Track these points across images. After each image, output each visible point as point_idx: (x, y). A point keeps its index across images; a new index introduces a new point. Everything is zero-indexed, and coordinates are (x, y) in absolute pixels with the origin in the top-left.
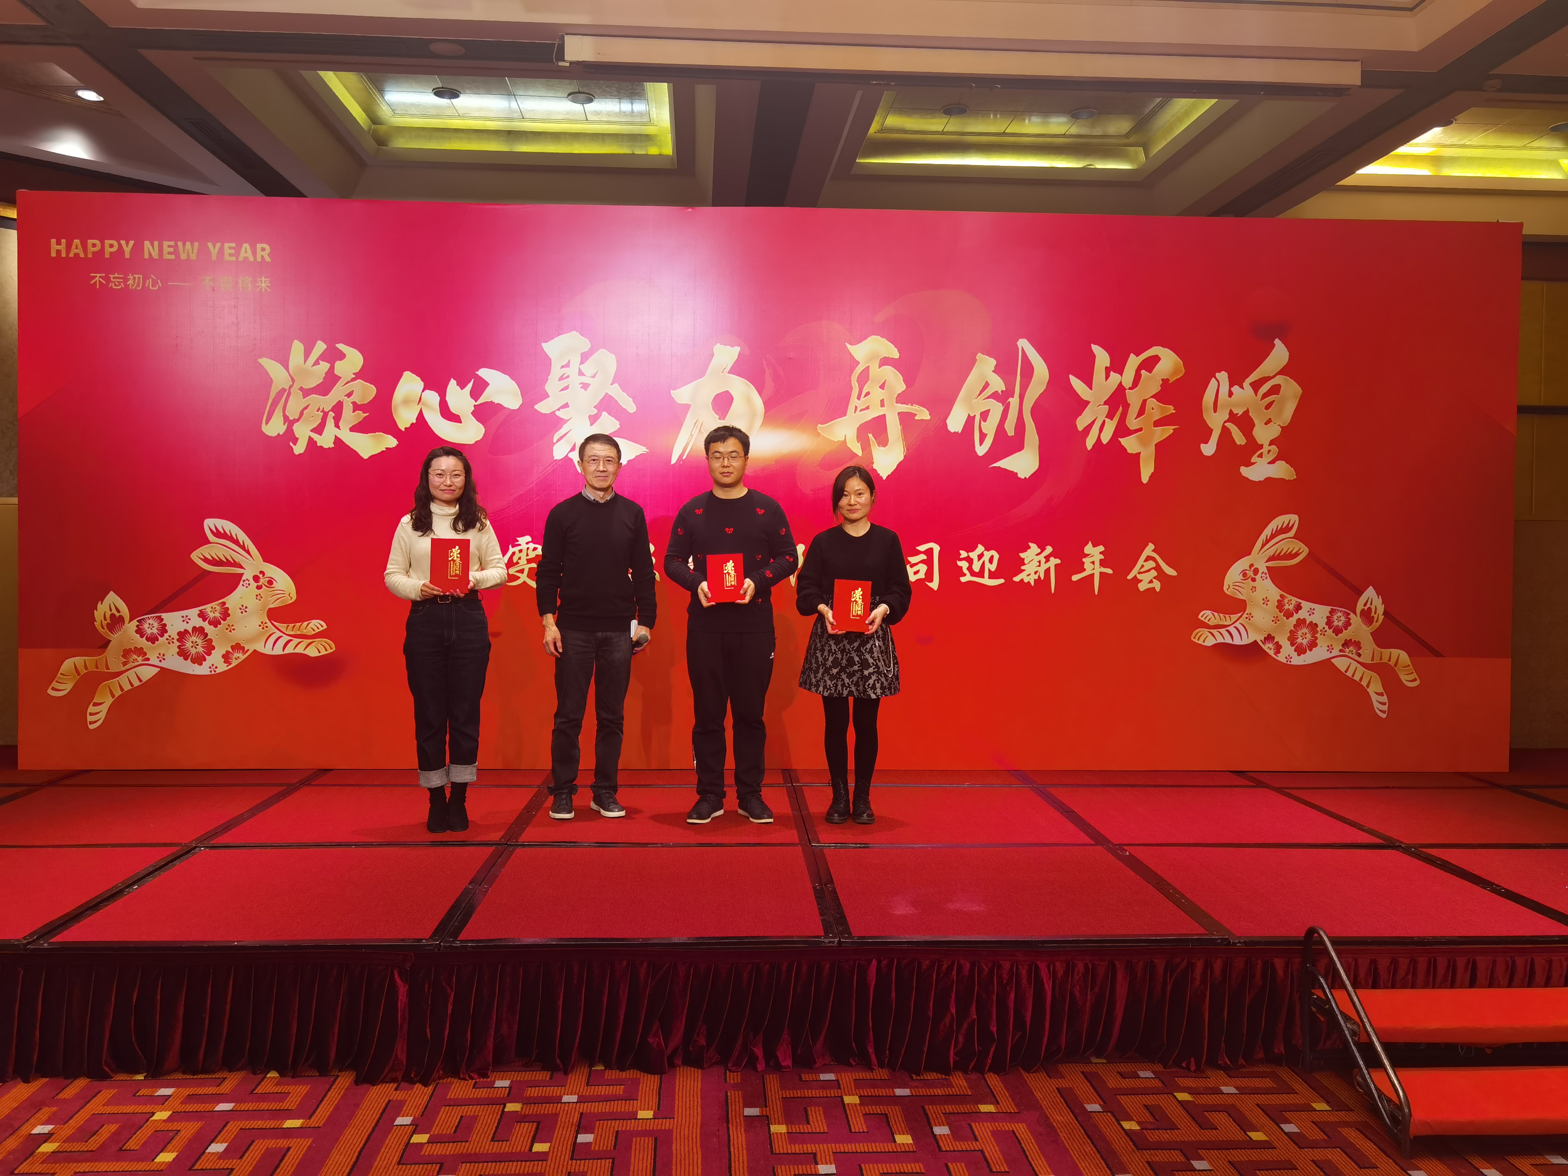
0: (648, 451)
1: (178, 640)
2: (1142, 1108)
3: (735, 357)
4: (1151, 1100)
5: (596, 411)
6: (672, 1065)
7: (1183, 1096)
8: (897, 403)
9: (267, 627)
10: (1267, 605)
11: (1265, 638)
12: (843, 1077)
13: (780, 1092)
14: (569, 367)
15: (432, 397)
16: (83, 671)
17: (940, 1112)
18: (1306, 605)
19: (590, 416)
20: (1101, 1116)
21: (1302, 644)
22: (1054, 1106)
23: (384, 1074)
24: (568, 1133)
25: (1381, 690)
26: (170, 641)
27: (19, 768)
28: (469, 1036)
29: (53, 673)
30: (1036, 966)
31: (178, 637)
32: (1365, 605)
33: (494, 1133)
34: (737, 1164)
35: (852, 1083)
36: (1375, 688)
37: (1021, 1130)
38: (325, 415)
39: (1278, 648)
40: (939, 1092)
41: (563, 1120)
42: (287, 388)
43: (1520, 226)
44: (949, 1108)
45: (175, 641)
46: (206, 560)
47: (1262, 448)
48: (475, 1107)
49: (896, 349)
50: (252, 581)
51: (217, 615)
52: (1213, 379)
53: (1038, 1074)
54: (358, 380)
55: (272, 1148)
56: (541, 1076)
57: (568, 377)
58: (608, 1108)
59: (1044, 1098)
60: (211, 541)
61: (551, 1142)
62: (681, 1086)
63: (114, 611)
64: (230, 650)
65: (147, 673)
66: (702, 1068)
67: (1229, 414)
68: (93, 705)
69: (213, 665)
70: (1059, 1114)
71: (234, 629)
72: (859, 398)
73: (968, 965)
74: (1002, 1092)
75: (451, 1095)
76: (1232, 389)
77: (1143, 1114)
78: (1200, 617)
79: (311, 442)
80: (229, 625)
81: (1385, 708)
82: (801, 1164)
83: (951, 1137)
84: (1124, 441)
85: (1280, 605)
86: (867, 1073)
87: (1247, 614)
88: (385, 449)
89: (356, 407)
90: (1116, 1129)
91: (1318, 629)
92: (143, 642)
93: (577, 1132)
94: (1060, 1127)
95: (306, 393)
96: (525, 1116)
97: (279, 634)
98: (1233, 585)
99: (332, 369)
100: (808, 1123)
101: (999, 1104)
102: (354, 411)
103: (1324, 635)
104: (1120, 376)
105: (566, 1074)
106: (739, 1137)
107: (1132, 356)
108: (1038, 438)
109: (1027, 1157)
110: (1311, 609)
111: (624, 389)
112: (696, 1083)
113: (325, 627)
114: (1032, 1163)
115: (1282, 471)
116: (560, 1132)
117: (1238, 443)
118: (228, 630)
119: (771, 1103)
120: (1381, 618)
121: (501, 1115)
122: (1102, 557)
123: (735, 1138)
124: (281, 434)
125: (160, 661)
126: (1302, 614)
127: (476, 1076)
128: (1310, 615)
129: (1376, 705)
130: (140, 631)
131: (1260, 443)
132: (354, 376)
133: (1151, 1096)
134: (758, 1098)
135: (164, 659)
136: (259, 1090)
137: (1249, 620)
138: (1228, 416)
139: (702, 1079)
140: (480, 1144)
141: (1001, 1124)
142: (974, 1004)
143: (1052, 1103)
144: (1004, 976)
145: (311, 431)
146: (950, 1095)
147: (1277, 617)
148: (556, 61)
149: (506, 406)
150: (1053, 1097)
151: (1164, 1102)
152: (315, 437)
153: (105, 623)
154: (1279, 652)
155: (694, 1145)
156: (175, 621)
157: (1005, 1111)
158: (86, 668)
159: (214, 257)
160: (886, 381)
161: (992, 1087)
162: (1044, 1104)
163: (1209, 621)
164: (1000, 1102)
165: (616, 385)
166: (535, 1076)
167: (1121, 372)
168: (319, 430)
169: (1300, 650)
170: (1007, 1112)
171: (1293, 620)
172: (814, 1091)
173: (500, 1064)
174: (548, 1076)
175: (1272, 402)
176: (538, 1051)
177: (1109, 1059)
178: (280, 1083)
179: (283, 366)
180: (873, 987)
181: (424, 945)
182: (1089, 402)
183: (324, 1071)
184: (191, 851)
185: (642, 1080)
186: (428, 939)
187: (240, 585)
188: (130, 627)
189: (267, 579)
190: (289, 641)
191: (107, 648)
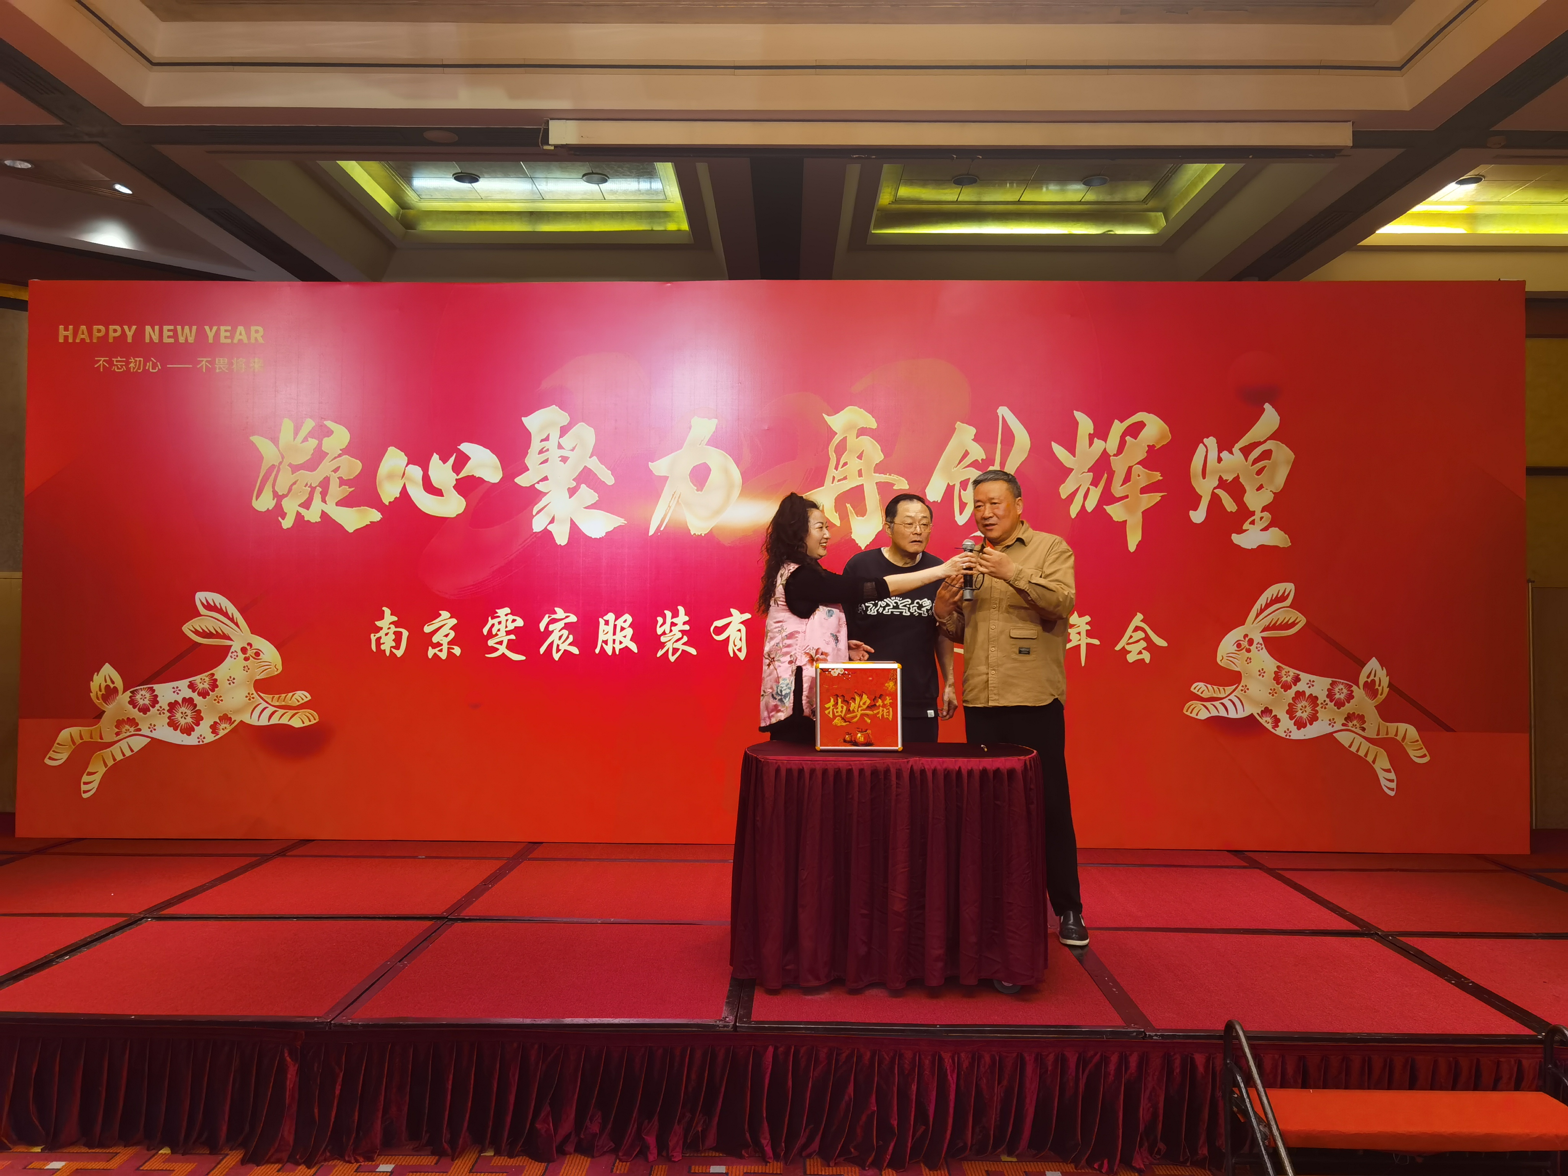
0: (626, 522)
1: (168, 711)
3: (713, 428)
5: (575, 484)
6: (562, 1152)
8: (874, 473)
9: (253, 698)
10: (1263, 676)
11: (1262, 711)
12: (734, 1171)
14: (548, 440)
15: (416, 472)
16: (78, 741)
18: (1305, 677)
19: (569, 489)
21: (1301, 717)
23: (269, 1155)
25: (1388, 766)
26: (161, 712)
27: (16, 836)
28: (356, 1118)
29: (49, 743)
30: (940, 1057)
31: (168, 708)
32: (1368, 677)
35: (742, 1175)
36: (1382, 764)
38: (313, 490)
39: (1276, 721)
42: (277, 464)
43: (1523, 283)
45: (166, 712)
46: (196, 632)
47: (1254, 515)
49: (874, 419)
50: (240, 653)
51: (206, 686)
52: (1201, 445)
54: (344, 456)
56: (427, 1161)
57: (548, 450)
60: (202, 614)
63: (109, 683)
64: (219, 722)
65: (138, 743)
66: (593, 1157)
67: (1219, 480)
68: (87, 775)
69: (201, 736)
71: (222, 700)
72: (836, 468)
73: (868, 1054)
76: (1221, 454)
78: (1192, 689)
79: (299, 516)
81: (1393, 785)
84: (1109, 509)
85: (1277, 678)
86: (760, 1167)
87: (1243, 686)
88: (369, 523)
89: (343, 482)
91: (1319, 702)
92: (135, 713)
95: (295, 469)
97: (264, 705)
98: (1227, 657)
99: (320, 445)
102: (339, 487)
103: (1325, 708)
104: (1104, 442)
105: (453, 1160)
107: (1116, 422)
110: (1310, 681)
111: (602, 461)
113: (309, 697)
115: (1276, 538)
117: (1229, 510)
118: (217, 701)
120: (1386, 690)
122: (1088, 627)
124: (270, 509)
125: (151, 731)
126: (1301, 686)
127: (361, 1159)
128: (1309, 687)
129: (1383, 782)
130: (133, 703)
131: (1251, 509)
132: (341, 452)
135: (155, 730)
136: (146, 1166)
137: (1245, 692)
138: (1218, 482)
139: (588, 1168)
142: (874, 1096)
144: (906, 1066)
145: (299, 506)
147: (1274, 690)
148: (542, 145)
149: (486, 479)
152: (303, 511)
153: (100, 694)
154: (1278, 726)
156: (166, 692)
158: (81, 738)
159: (211, 340)
160: (863, 450)
163: (1202, 693)
165: (595, 457)
166: (422, 1161)
167: (1104, 438)
168: (307, 505)
169: (1300, 725)
171: (1291, 693)
173: (389, 1147)
174: (435, 1161)
175: (1265, 467)
176: (428, 1135)
177: (1021, 1158)
178: (168, 1160)
179: (274, 443)
180: (768, 1075)
181: (315, 1023)
182: (1073, 469)
183: (214, 1148)
184: (136, 922)
185: (527, 1167)
186: (321, 1017)
187: (229, 657)
188: (124, 698)
189: (255, 651)
190: (275, 711)
191: (101, 718)
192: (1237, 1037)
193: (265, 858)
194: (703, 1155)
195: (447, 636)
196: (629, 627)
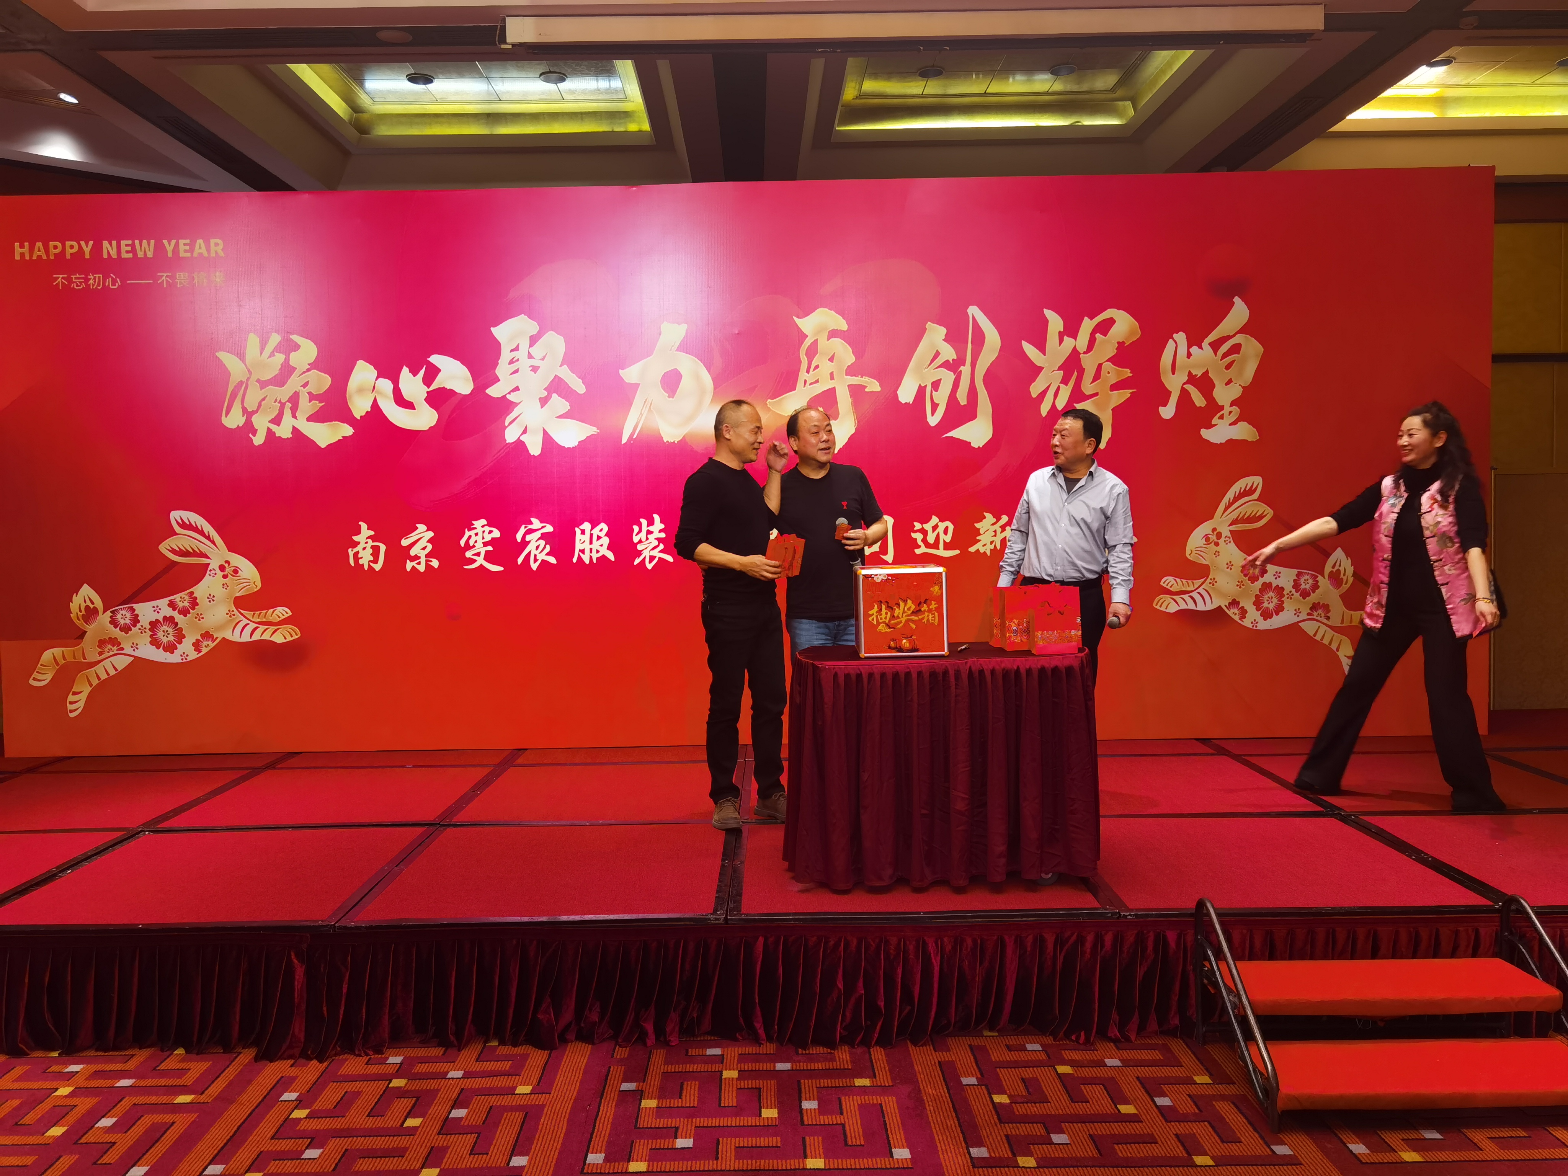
0: (598, 431)
1: (149, 630)
2: (1019, 1082)
3: (683, 334)
4: (1028, 1073)
5: (546, 394)
6: (564, 1041)
7: (1063, 1069)
8: (846, 375)
9: (234, 615)
10: (1231, 569)
11: (1230, 603)
12: (729, 1052)
13: (662, 1067)
14: (518, 350)
15: (386, 385)
16: (61, 662)
17: (814, 1086)
18: (1272, 569)
19: (541, 399)
20: (974, 1089)
21: (1268, 608)
22: (930, 1079)
23: (282, 1051)
24: (444, 1108)
25: (1351, 653)
26: (142, 631)
27: (6, 756)
28: (364, 1014)
30: (924, 942)
31: (150, 627)
32: (1334, 567)
33: (372, 1109)
34: (597, 1139)
35: (736, 1059)
36: (1345, 651)
37: (890, 1104)
38: (283, 405)
39: (1243, 613)
40: (820, 1066)
41: (442, 1096)
42: (244, 380)
43: (1492, 169)
44: (825, 1082)
45: (147, 630)
46: (173, 551)
47: (1223, 409)
48: (361, 1083)
49: (845, 321)
50: (218, 571)
51: (186, 604)
52: (1171, 341)
53: (924, 1047)
54: (313, 371)
55: (157, 1123)
56: (435, 1052)
57: (518, 360)
58: (489, 1083)
59: (923, 1072)
60: (178, 532)
61: (424, 1118)
62: (567, 1061)
63: (89, 603)
64: (200, 638)
65: (122, 662)
66: (593, 1044)
67: (1188, 376)
68: (72, 694)
69: (184, 653)
70: (933, 1088)
71: (203, 618)
72: (810, 372)
73: (855, 941)
74: (882, 1066)
75: (343, 1071)
76: (1190, 350)
77: (1017, 1087)
78: (1162, 583)
79: (270, 432)
80: (198, 614)
82: (660, 1138)
83: (817, 1111)
85: (1244, 570)
86: (754, 1048)
87: (1211, 579)
88: (342, 438)
89: (312, 397)
90: (985, 1102)
91: (1285, 593)
92: (116, 633)
93: (453, 1108)
94: (929, 1100)
95: (263, 384)
96: (407, 1091)
97: (245, 621)
98: (1196, 551)
99: (287, 360)
100: (680, 1098)
101: (875, 1078)
102: (310, 401)
104: (1074, 340)
105: (459, 1050)
106: (608, 1111)
107: (1086, 319)
108: (991, 406)
109: (886, 1130)
110: (1277, 573)
111: (573, 370)
112: (582, 1059)
113: (290, 613)
114: (890, 1136)
115: (1244, 432)
116: (436, 1107)
117: (1198, 405)
118: (197, 619)
119: (650, 1078)
120: (1351, 580)
121: (385, 1091)
123: (604, 1112)
124: (241, 425)
125: (134, 650)
126: (1268, 578)
127: (371, 1052)
128: (1276, 578)
129: (1347, 669)
130: (114, 622)
131: (1220, 404)
132: (309, 367)
133: (1031, 1069)
134: (638, 1072)
135: (137, 649)
136: (162, 1067)
137: (1213, 585)
138: (1187, 378)
139: (589, 1055)
140: (355, 1119)
141: (870, 1097)
142: (861, 979)
143: (929, 1076)
144: (891, 951)
145: (270, 422)
146: (829, 1069)
147: (1242, 582)
148: (499, 44)
149: (458, 391)
150: (932, 1071)
151: (1042, 1075)
152: (274, 428)
153: (80, 615)
154: (1245, 618)
155: (562, 1119)
156: (146, 611)
157: (879, 1084)
158: (64, 658)
159: (170, 254)
160: (835, 353)
161: (874, 1061)
162: (920, 1077)
163: (1171, 587)
164: (878, 1078)
165: (565, 366)
166: (430, 1052)
167: (1074, 336)
168: (277, 421)
169: (1267, 615)
170: (881, 1086)
171: (1258, 584)
172: (696, 1066)
173: (397, 1040)
174: (442, 1052)
175: (1233, 362)
176: (434, 1028)
177: (1002, 1032)
178: (183, 1060)
179: (240, 359)
180: (759, 963)
181: (320, 926)
182: (1043, 368)
183: (228, 1048)
184: (134, 835)
185: (531, 1055)
186: (325, 921)
187: (207, 575)
188: (104, 618)
189: (233, 568)
190: (256, 628)
191: (83, 639)
192: (1208, 914)
193: (255, 771)
194: (699, 1039)
195: (424, 549)
196: (606, 535)
